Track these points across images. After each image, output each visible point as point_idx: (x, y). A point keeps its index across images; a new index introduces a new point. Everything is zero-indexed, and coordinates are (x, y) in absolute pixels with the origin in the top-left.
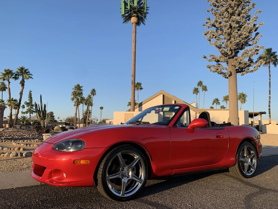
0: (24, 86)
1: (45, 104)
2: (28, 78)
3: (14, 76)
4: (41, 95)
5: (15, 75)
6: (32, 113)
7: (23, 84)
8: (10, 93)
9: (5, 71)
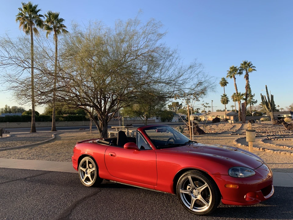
0: (248, 80)
1: (271, 95)
2: (252, 71)
3: (238, 72)
4: (266, 86)
5: (240, 71)
6: (252, 104)
7: (247, 77)
8: (237, 88)
9: (231, 68)
